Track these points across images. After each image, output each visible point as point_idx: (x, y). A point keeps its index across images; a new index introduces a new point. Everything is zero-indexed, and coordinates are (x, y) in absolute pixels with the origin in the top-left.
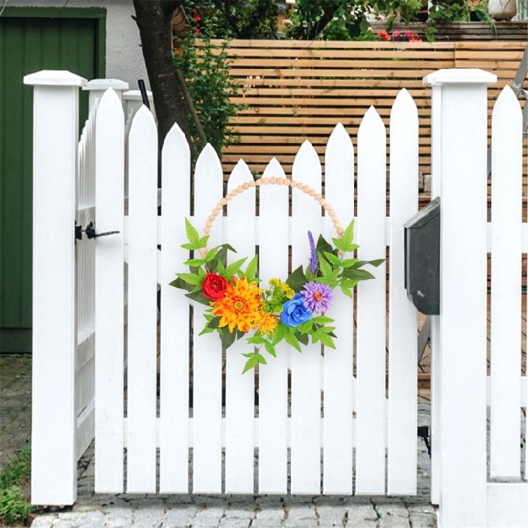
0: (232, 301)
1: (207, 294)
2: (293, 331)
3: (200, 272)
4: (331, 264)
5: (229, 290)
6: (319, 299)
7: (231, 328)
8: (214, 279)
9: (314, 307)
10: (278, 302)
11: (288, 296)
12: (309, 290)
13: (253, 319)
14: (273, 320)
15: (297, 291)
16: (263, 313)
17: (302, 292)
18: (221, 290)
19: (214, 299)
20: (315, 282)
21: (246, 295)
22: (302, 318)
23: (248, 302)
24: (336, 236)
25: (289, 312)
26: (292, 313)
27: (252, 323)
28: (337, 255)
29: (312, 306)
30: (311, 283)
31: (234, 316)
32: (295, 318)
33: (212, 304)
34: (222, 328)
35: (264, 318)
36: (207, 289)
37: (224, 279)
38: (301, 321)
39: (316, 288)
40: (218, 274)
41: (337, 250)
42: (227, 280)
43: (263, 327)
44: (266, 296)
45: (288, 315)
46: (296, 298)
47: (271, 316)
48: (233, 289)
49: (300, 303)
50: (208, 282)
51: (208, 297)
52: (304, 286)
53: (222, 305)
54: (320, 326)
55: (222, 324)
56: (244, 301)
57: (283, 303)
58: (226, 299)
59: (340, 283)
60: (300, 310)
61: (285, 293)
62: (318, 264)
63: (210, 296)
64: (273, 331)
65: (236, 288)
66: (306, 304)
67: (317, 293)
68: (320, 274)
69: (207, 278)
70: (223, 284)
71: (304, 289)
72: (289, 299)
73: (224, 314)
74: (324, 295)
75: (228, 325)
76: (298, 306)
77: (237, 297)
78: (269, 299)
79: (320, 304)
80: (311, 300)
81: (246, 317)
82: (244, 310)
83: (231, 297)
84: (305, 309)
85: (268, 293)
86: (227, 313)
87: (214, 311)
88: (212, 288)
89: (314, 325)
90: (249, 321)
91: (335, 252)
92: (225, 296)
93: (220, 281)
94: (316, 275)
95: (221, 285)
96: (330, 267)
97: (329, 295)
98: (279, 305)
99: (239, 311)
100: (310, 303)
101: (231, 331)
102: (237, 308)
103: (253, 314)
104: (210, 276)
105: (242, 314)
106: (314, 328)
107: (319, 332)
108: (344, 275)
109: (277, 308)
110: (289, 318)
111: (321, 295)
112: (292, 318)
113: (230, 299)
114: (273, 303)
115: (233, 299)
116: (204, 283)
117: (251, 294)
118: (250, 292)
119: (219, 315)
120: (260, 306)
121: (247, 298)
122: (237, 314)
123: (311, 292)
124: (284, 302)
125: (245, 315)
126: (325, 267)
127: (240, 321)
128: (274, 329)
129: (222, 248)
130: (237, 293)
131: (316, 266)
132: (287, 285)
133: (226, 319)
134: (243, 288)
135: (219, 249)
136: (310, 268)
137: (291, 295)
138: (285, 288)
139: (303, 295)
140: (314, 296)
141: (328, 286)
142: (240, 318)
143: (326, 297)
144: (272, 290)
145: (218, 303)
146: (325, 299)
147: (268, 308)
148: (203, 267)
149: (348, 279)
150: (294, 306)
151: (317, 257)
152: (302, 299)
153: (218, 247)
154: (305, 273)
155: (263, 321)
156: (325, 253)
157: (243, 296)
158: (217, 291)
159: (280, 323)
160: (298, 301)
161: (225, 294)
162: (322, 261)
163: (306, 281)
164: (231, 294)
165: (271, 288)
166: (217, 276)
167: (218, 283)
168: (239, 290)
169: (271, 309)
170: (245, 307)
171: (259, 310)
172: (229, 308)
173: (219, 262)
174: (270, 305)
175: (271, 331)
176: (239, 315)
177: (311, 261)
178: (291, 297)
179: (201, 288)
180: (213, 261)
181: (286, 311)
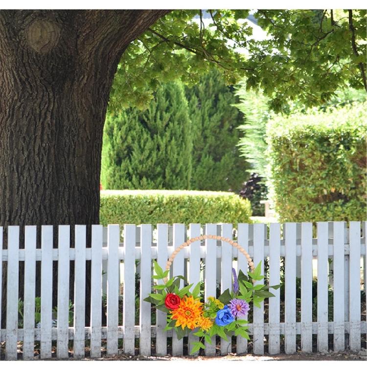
0: (184, 311)
1: (167, 306)
2: (222, 328)
3: (163, 293)
4: (247, 288)
5: (182, 303)
6: (239, 309)
7: (183, 327)
8: (172, 297)
9: (237, 314)
10: (213, 311)
11: (219, 307)
12: (232, 303)
13: (197, 321)
14: (210, 322)
15: (225, 304)
16: (204, 318)
17: (229, 305)
18: (177, 304)
19: (172, 309)
20: (237, 299)
21: (193, 307)
22: (228, 321)
23: (194, 311)
25: (220, 317)
26: (222, 319)
27: (197, 324)
28: (251, 283)
29: (235, 313)
30: (234, 299)
31: (185, 320)
33: (171, 312)
34: (178, 327)
35: (204, 321)
36: (168, 303)
37: (178, 297)
39: (238, 303)
40: (174, 294)
42: (181, 298)
43: (204, 326)
45: (220, 319)
46: (225, 308)
47: (209, 319)
48: (184, 303)
49: (227, 312)
50: (168, 299)
52: (230, 301)
53: (177, 313)
54: (240, 326)
55: (178, 324)
56: (191, 310)
58: (180, 309)
60: (227, 316)
61: (218, 305)
62: (239, 288)
63: (169, 307)
64: (210, 329)
65: (186, 303)
66: (231, 312)
67: (238, 306)
68: (240, 294)
69: (168, 297)
70: (178, 300)
71: (230, 303)
72: (220, 309)
73: (178, 318)
74: (243, 306)
75: (181, 325)
76: (225, 313)
77: (187, 308)
78: (208, 309)
79: (240, 312)
80: (234, 310)
81: (193, 320)
82: (191, 316)
83: (183, 308)
84: (230, 315)
85: (207, 306)
86: (180, 318)
87: (172, 317)
88: (171, 303)
89: (236, 325)
90: (194, 322)
91: (250, 281)
92: (179, 307)
93: (176, 298)
94: (238, 294)
96: (246, 290)
97: (246, 307)
98: (214, 313)
99: (188, 317)
100: (233, 312)
101: (183, 329)
102: (186, 314)
103: (197, 318)
104: (169, 295)
106: (236, 327)
107: (240, 329)
108: (256, 294)
109: (212, 315)
110: (220, 321)
111: (240, 307)
112: (223, 321)
114: (210, 312)
115: (185, 309)
116: (166, 299)
117: (196, 306)
119: (175, 319)
120: (202, 313)
121: (193, 309)
123: (234, 305)
124: (217, 311)
125: (191, 319)
126: (242, 290)
127: (189, 322)
128: (210, 327)
129: (177, 278)
130: (187, 306)
131: (237, 289)
132: (219, 301)
133: (180, 321)
134: (191, 302)
135: (175, 279)
136: (233, 290)
137: (222, 306)
139: (229, 307)
140: (236, 307)
141: (245, 301)
142: (188, 321)
144: (210, 304)
145: (175, 311)
146: (243, 309)
147: (207, 315)
148: (165, 289)
149: (258, 297)
151: (238, 283)
152: (228, 309)
153: (175, 277)
154: (230, 293)
156: (243, 281)
157: (190, 307)
158: (174, 305)
159: (214, 324)
162: (241, 286)
163: (231, 298)
164: (183, 306)
165: (209, 302)
166: (174, 295)
167: (175, 299)
168: (188, 304)
169: (209, 316)
170: (192, 314)
171: (201, 316)
172: (182, 315)
173: (176, 287)
174: (208, 313)
175: (208, 329)
176: (188, 319)
177: (234, 287)
178: (222, 308)
179: (164, 302)
180: (171, 286)
181: (218, 317)
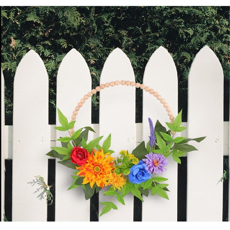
0: (92, 166)
1: (73, 161)
2: (137, 187)
3: (68, 146)
4: (165, 141)
5: (90, 158)
6: (156, 164)
7: (92, 185)
8: (79, 151)
9: (153, 170)
10: (126, 167)
11: (133, 163)
12: (149, 158)
13: (108, 178)
14: (122, 179)
15: (140, 159)
17: (144, 160)
18: (84, 158)
19: (79, 165)
20: (154, 153)
21: (102, 162)
22: (144, 178)
23: (104, 167)
24: (169, 121)
25: (135, 174)
26: (136, 175)
27: (107, 181)
28: (170, 135)
29: (152, 170)
30: (151, 154)
31: (94, 177)
32: (139, 178)
33: (77, 168)
34: (85, 185)
35: (116, 178)
36: (74, 158)
37: (86, 151)
38: (144, 180)
39: (155, 157)
40: (82, 147)
41: (170, 131)
42: (89, 151)
43: (115, 184)
44: (117, 163)
45: (134, 176)
46: (140, 164)
47: (121, 176)
48: (93, 158)
49: (142, 168)
50: (75, 153)
51: (75, 163)
52: (146, 156)
53: (85, 169)
54: (157, 184)
55: (85, 182)
56: (99, 165)
57: (129, 168)
58: (88, 165)
59: (172, 154)
60: (142, 173)
61: (131, 160)
62: (156, 140)
63: (76, 163)
64: (122, 187)
65: (95, 157)
66: (147, 169)
67: (155, 161)
68: (157, 148)
69: (73, 151)
70: (86, 154)
71: (146, 158)
72: (134, 165)
73: (86, 175)
74: (160, 162)
75: (89, 183)
76: (140, 169)
77: (96, 163)
78: (120, 165)
79: (157, 168)
80: (151, 165)
81: (103, 177)
82: (101, 172)
83: (91, 163)
84: (146, 172)
85: (119, 161)
86: (88, 175)
87: (78, 173)
88: (78, 157)
89: (153, 183)
90: (104, 180)
91: (168, 133)
92: (87, 163)
93: (84, 153)
94: (154, 148)
95: (85, 155)
96: (164, 143)
97: (164, 162)
98: (127, 169)
99: (98, 173)
100: (150, 168)
101: (92, 186)
102: (95, 171)
103: (108, 175)
104: (75, 149)
105: (100, 175)
106: (153, 185)
107: (156, 187)
108: (175, 148)
109: (125, 171)
110: (134, 178)
111: (158, 162)
112: (137, 178)
113: (91, 165)
114: (123, 167)
115: (93, 164)
116: (72, 153)
117: (107, 161)
118: (105, 160)
119: (83, 176)
120: (113, 169)
121: (103, 164)
122: (96, 175)
123: (150, 160)
124: (131, 167)
125: (101, 176)
126: (160, 143)
127: (99, 180)
128: (123, 185)
129: (85, 129)
130: (96, 161)
131: (154, 142)
132: (133, 155)
133: (88, 179)
134: (101, 157)
135: (83, 130)
136: (150, 144)
137: (136, 162)
138: (131, 157)
139: (145, 162)
140: (153, 162)
141: (163, 155)
142: (98, 178)
143: (162, 163)
144: (122, 158)
145: (82, 167)
146: (161, 165)
147: (119, 171)
148: (71, 142)
149: (178, 151)
150: (138, 170)
151: (155, 135)
152: (144, 164)
153: (82, 128)
154: (146, 147)
155: (115, 180)
156: (161, 133)
157: (100, 162)
158: (81, 159)
159: (128, 181)
160: (141, 166)
161: (87, 161)
162: (158, 138)
163: (147, 152)
164: (92, 161)
165: (121, 157)
166: (81, 149)
167: (82, 153)
168: (98, 159)
169: (121, 172)
170: (102, 170)
171: (112, 172)
172: (90, 171)
173: (83, 139)
174: (120, 169)
175: (120, 187)
176: (98, 175)
177: (150, 139)
178: (136, 163)
179: (69, 157)
180: (78, 138)
181: (132, 173)
